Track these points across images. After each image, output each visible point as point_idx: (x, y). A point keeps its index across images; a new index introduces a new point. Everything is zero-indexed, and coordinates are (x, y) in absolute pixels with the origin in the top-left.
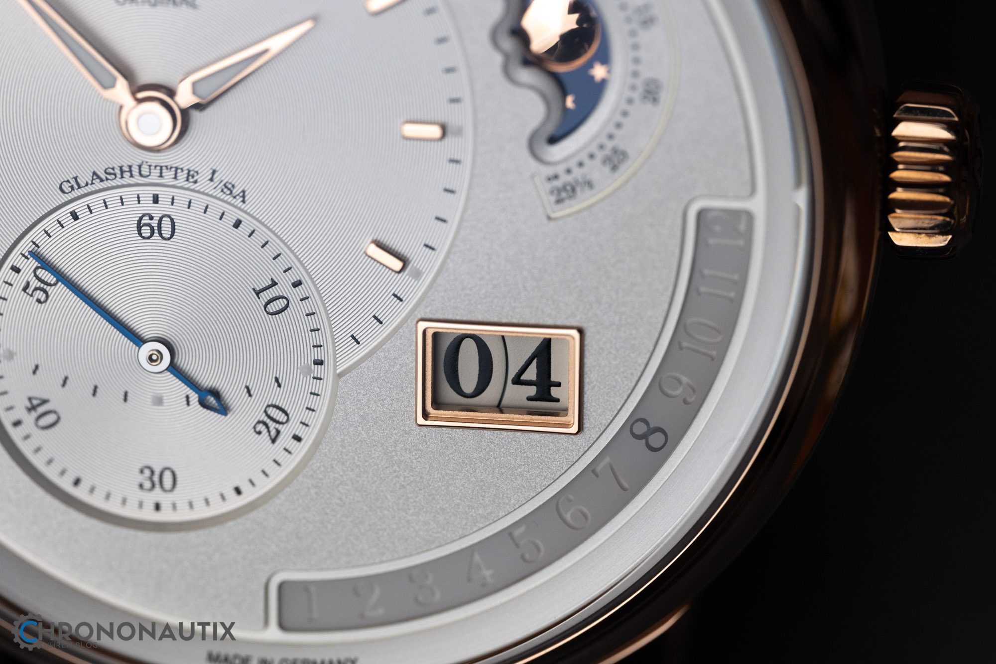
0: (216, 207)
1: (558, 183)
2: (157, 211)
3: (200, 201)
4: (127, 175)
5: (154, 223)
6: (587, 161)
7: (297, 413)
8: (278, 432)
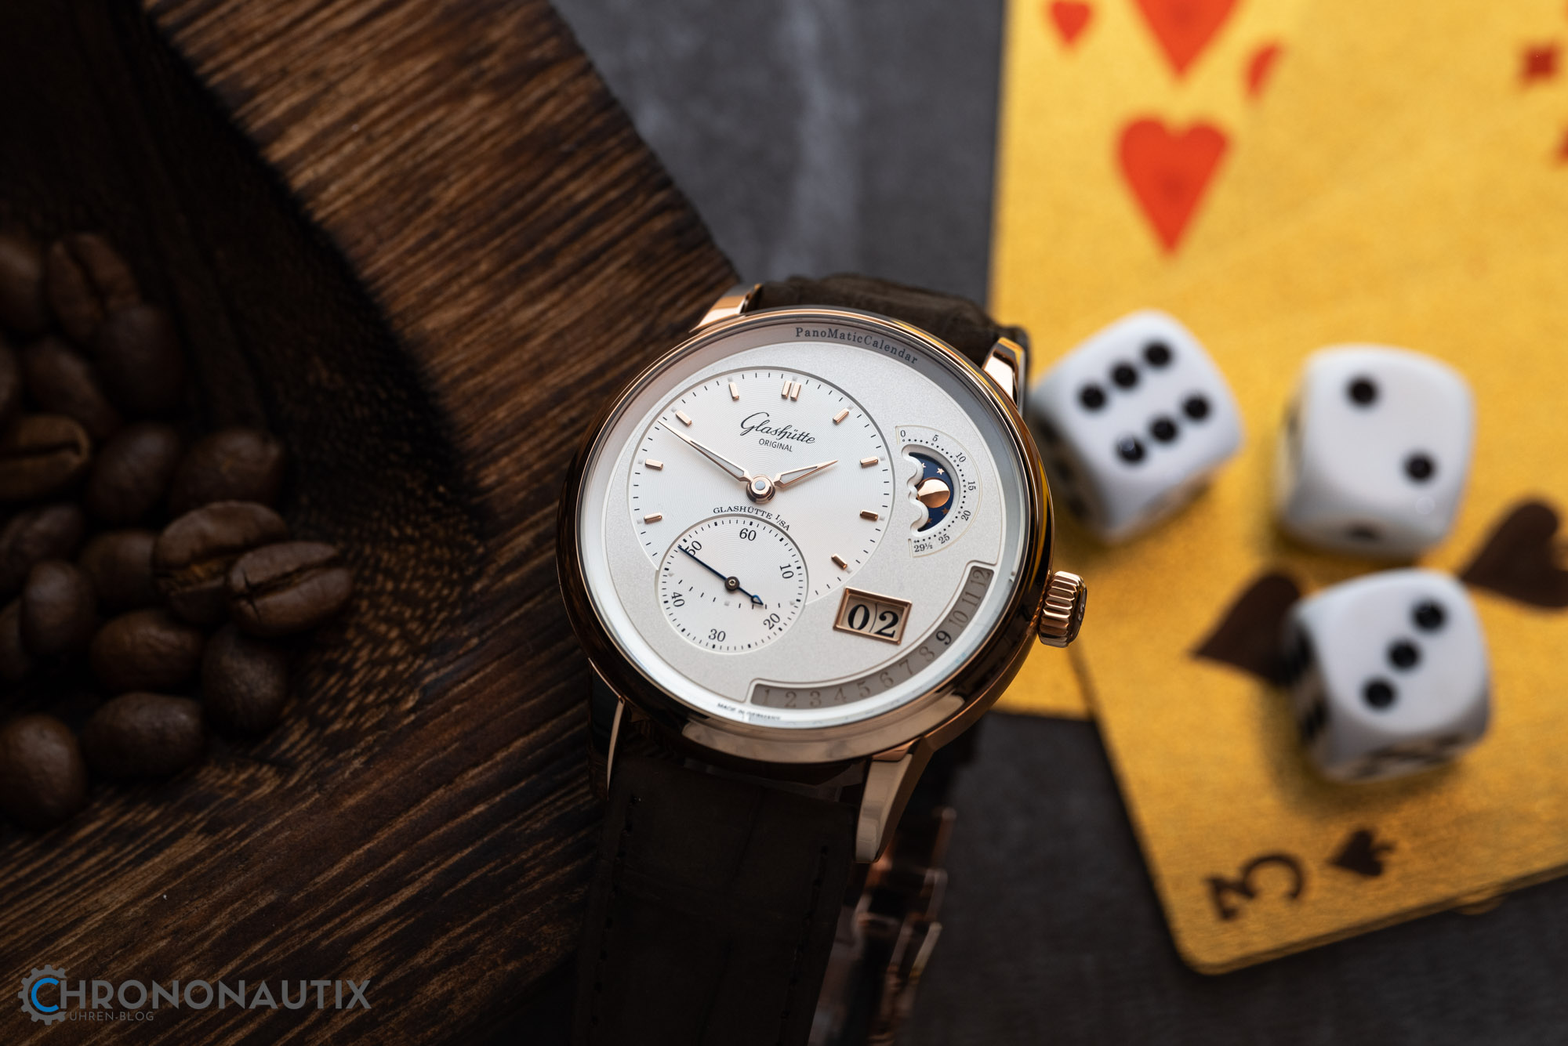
0: (775, 531)
1: (918, 544)
2: (750, 528)
3: (769, 528)
4: (743, 510)
5: (748, 533)
6: (932, 537)
7: (783, 619)
8: (773, 625)
